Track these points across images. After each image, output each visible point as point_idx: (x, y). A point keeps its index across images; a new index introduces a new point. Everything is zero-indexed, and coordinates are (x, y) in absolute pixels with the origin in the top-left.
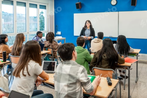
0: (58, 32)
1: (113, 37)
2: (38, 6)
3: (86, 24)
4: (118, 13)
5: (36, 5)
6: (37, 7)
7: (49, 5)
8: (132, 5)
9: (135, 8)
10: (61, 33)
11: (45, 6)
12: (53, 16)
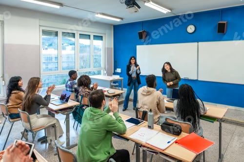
0: (117, 69)
1: (190, 79)
2: (92, 37)
3: (130, 60)
4: (198, 45)
5: (89, 36)
6: (90, 39)
7: (106, 35)
8: (218, 32)
9: (225, 37)
10: (122, 70)
11: (102, 37)
12: (111, 48)
